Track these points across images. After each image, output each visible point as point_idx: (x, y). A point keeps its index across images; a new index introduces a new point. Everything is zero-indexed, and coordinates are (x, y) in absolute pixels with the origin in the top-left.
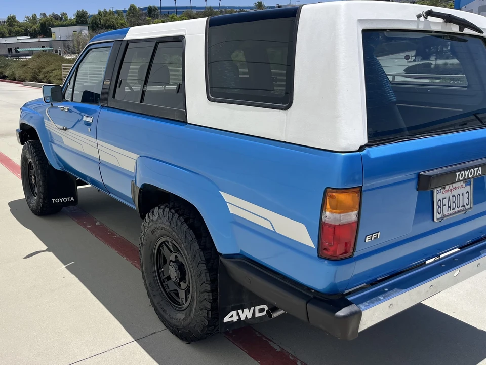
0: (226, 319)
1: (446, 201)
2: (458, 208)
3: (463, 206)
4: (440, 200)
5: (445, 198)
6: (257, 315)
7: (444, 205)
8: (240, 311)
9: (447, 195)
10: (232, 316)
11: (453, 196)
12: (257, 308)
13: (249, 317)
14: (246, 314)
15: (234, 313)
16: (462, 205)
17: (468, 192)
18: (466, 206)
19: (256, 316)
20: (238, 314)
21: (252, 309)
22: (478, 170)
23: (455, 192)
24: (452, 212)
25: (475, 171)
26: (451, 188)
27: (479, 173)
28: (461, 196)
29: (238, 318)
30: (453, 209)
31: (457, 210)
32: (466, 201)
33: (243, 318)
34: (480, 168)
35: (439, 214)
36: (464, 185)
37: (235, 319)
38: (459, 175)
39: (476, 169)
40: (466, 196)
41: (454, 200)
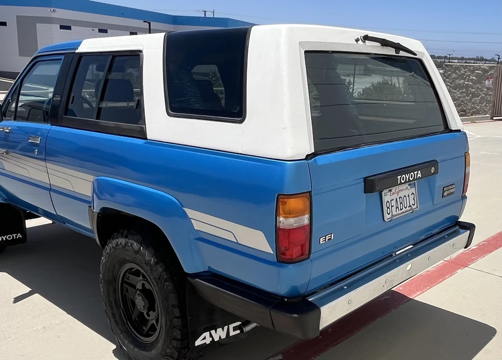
0: (198, 342)
1: (394, 203)
2: (406, 208)
3: (410, 206)
4: (388, 202)
5: (393, 200)
6: (232, 333)
7: (392, 206)
8: (213, 332)
9: (394, 197)
10: (205, 338)
11: (400, 198)
12: (231, 326)
13: (224, 336)
14: (219, 334)
15: (207, 334)
16: (408, 205)
17: (413, 193)
18: (412, 206)
19: (231, 335)
20: (211, 336)
21: (226, 328)
22: (417, 174)
23: (402, 194)
24: (400, 212)
25: (414, 174)
26: (397, 191)
27: (418, 176)
28: (408, 198)
29: (211, 339)
30: (401, 210)
31: (404, 210)
32: (412, 202)
33: (216, 339)
34: (419, 172)
35: (389, 214)
36: (409, 187)
37: (208, 341)
38: (400, 178)
39: (416, 173)
40: (412, 197)
41: (401, 201)
